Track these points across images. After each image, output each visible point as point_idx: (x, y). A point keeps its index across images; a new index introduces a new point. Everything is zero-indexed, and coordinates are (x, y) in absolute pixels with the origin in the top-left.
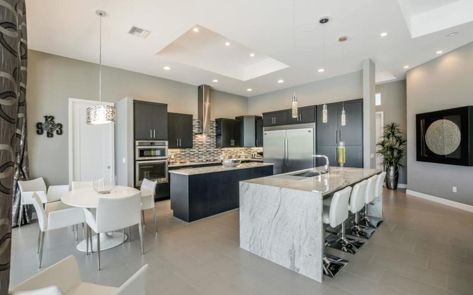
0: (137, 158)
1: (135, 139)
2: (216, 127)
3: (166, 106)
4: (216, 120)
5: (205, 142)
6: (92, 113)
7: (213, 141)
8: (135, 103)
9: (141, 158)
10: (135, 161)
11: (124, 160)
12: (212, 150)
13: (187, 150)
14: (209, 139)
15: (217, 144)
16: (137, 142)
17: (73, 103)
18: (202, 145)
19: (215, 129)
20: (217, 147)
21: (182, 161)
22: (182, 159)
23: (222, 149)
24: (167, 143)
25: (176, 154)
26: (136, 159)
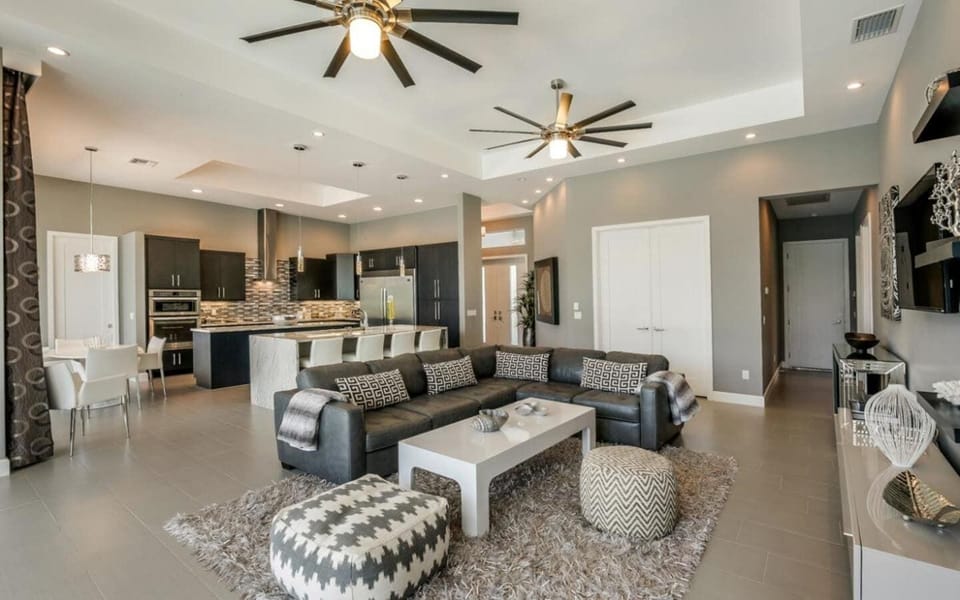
0: (151, 312)
1: (148, 287)
2: (291, 270)
3: (197, 242)
4: (290, 259)
5: (271, 293)
6: (82, 260)
7: (285, 290)
8: (148, 239)
9: (156, 314)
10: (147, 317)
11: (132, 316)
12: (283, 304)
13: (239, 304)
14: (279, 288)
15: (291, 296)
16: (151, 292)
17: (54, 237)
18: (265, 296)
19: (287, 272)
20: (291, 301)
21: (231, 319)
22: (229, 316)
23: (303, 303)
24: (199, 293)
25: (221, 310)
26: (150, 314)
